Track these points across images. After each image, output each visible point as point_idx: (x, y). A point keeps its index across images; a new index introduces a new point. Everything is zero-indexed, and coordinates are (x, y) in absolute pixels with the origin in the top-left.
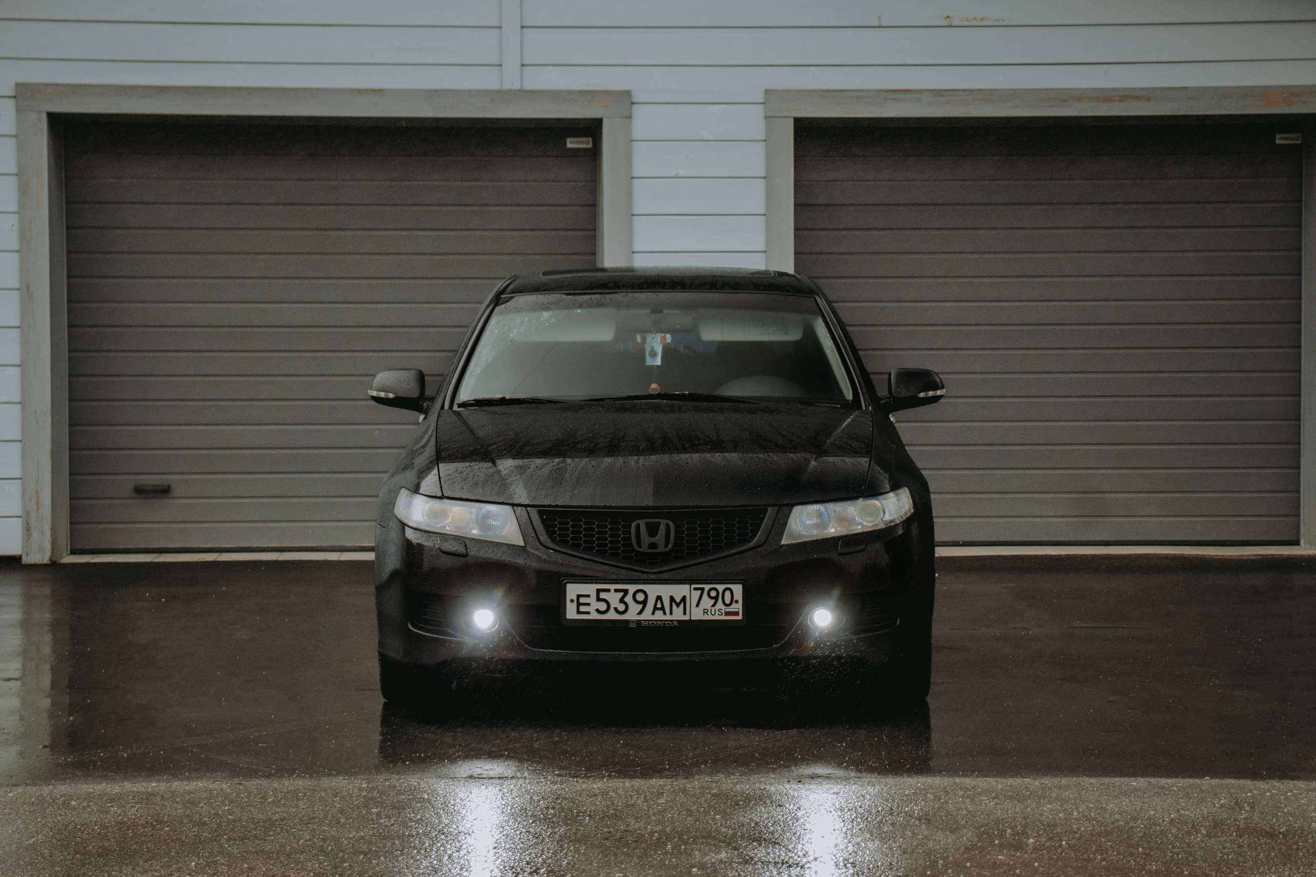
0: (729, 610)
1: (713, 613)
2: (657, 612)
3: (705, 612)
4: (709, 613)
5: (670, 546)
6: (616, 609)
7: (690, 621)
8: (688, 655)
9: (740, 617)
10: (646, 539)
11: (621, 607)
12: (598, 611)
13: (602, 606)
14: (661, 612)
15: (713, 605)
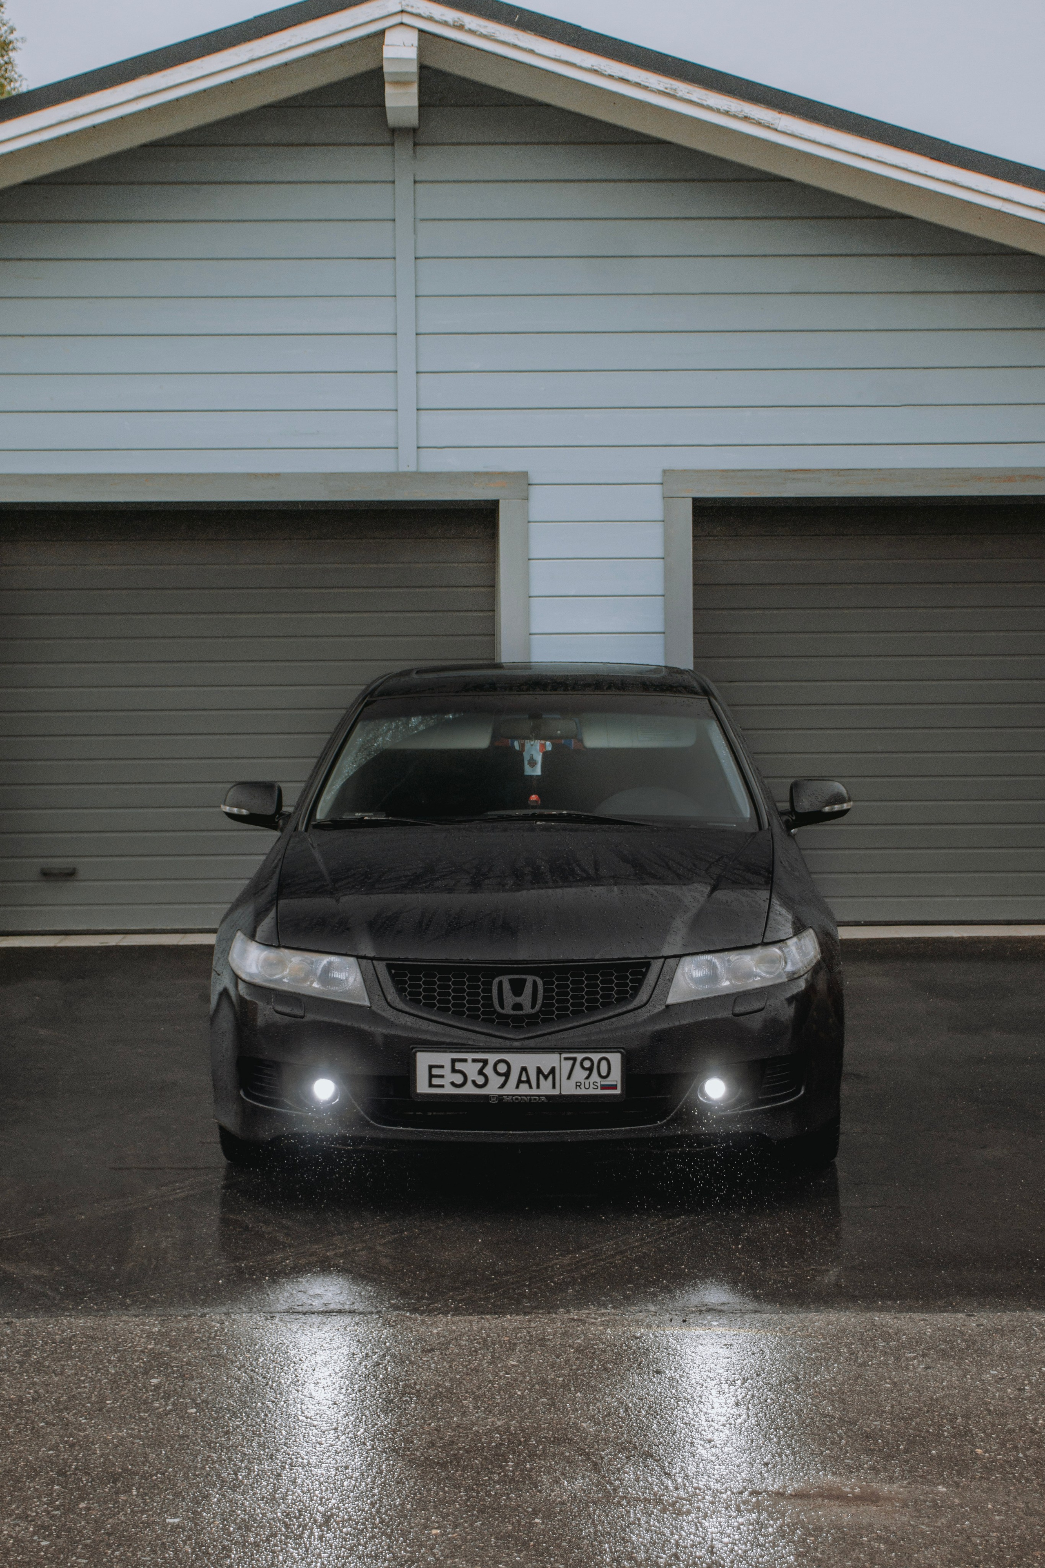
0: (606, 1082)
1: (587, 1086)
2: (521, 1085)
3: (578, 1085)
4: (582, 1086)
5: (537, 1008)
6: (474, 1082)
7: (561, 1096)
8: (558, 1134)
9: (618, 1091)
10: (510, 999)
11: (480, 1080)
12: (453, 1084)
13: (459, 1079)
14: (527, 1085)
15: (587, 1078)
